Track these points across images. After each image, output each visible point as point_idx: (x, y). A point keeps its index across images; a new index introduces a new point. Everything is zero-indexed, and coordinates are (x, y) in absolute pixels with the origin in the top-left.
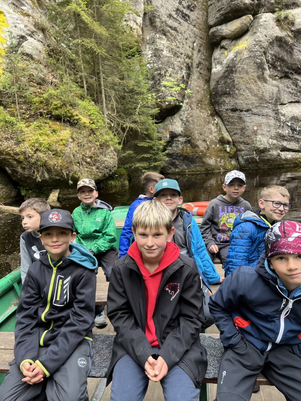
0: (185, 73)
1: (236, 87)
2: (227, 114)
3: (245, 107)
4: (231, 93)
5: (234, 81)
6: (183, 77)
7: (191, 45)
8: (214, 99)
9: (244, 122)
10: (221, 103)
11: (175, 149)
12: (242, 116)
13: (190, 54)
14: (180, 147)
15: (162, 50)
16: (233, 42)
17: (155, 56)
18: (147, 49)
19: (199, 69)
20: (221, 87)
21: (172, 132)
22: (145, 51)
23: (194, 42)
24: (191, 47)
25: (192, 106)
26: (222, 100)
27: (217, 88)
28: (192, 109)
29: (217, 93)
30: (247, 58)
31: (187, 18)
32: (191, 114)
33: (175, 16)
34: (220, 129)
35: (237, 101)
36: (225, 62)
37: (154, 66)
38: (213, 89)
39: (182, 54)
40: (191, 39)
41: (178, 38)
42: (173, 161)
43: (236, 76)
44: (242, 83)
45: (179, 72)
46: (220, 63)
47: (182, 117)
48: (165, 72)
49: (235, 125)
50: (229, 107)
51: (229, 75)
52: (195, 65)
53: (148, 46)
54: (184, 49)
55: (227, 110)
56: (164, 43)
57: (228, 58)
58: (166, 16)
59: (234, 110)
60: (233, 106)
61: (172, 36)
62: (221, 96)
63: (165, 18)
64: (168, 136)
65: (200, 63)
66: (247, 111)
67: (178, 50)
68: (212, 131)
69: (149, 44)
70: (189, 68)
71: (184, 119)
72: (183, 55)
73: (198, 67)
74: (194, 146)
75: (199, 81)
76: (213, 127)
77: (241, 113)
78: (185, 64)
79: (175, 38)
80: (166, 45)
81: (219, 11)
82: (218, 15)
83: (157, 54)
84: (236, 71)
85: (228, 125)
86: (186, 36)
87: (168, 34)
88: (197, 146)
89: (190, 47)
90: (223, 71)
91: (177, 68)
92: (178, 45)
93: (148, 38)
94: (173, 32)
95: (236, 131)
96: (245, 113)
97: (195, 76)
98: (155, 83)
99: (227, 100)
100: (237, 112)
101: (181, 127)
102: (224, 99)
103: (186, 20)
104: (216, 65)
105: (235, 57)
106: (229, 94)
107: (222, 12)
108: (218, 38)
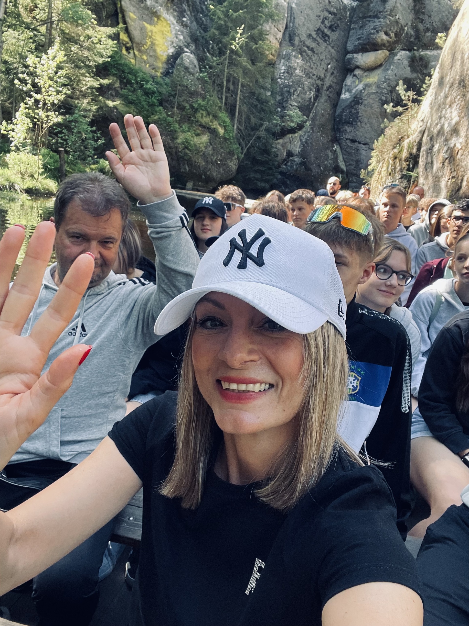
0: (313, 95)
1: (359, 118)
2: (346, 143)
3: (363, 140)
4: (354, 123)
5: (358, 112)
6: (311, 98)
7: (325, 67)
8: (337, 125)
9: (361, 154)
10: (343, 131)
11: (289, 168)
12: (360, 148)
13: (323, 76)
14: (295, 167)
15: (295, 69)
16: (366, 74)
17: (288, 73)
18: (282, 64)
19: (328, 92)
20: (346, 116)
21: (289, 151)
22: (279, 64)
23: (329, 64)
24: (325, 69)
25: (315, 128)
26: (344, 129)
27: (342, 115)
28: (313, 131)
29: (340, 120)
30: (374, 93)
31: (327, 38)
32: (311, 136)
33: (315, 36)
34: (337, 156)
35: (357, 132)
36: (354, 91)
37: (284, 83)
38: (338, 115)
39: (314, 75)
40: (326, 61)
41: (313, 59)
42: (285, 180)
43: (361, 108)
44: (365, 116)
45: (308, 93)
46: (349, 91)
47: (302, 138)
48: (294, 91)
49: (352, 156)
50: (349, 137)
51: (355, 105)
52: (325, 88)
53: (282, 61)
54: (317, 70)
55: (347, 139)
56: (299, 62)
57: (357, 88)
58: (305, 36)
59: (353, 141)
60: (353, 136)
61: (308, 56)
62: (343, 124)
63: (304, 37)
64: (285, 154)
65: (330, 87)
66: (365, 144)
67: (311, 70)
68: (328, 157)
69: (284, 59)
70: (318, 90)
71: (304, 140)
72: (315, 77)
73: (328, 90)
74: (308, 169)
75: (326, 104)
76: (330, 154)
77: (359, 145)
78: (315, 86)
79: (311, 58)
80: (300, 64)
81: (359, 39)
82: (356, 43)
83: (290, 71)
84: (362, 103)
85: (345, 155)
86: (321, 58)
87: (304, 54)
88: (310, 170)
89: (323, 69)
90: (350, 100)
91: (306, 88)
92: (312, 66)
93: (284, 53)
94: (309, 52)
95: (351, 162)
96: (363, 146)
97: (323, 99)
98: (282, 99)
99: (348, 129)
100: (356, 144)
101: (299, 148)
102: (347, 128)
103: (325, 41)
104: (345, 92)
105: (364, 89)
106: (352, 123)
107: (360, 41)
108: (352, 66)
